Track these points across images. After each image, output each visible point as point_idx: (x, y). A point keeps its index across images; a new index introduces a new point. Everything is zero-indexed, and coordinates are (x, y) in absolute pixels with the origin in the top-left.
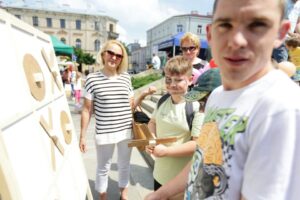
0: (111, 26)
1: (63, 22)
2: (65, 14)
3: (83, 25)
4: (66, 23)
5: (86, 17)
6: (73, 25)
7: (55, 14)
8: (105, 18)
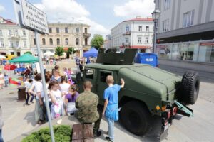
0: (86, 29)
1: (58, 29)
2: (59, 24)
3: (69, 30)
4: (60, 30)
5: (70, 25)
6: (64, 31)
7: (53, 25)
8: (82, 25)
